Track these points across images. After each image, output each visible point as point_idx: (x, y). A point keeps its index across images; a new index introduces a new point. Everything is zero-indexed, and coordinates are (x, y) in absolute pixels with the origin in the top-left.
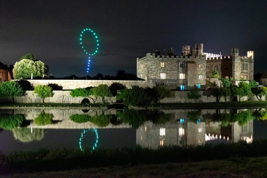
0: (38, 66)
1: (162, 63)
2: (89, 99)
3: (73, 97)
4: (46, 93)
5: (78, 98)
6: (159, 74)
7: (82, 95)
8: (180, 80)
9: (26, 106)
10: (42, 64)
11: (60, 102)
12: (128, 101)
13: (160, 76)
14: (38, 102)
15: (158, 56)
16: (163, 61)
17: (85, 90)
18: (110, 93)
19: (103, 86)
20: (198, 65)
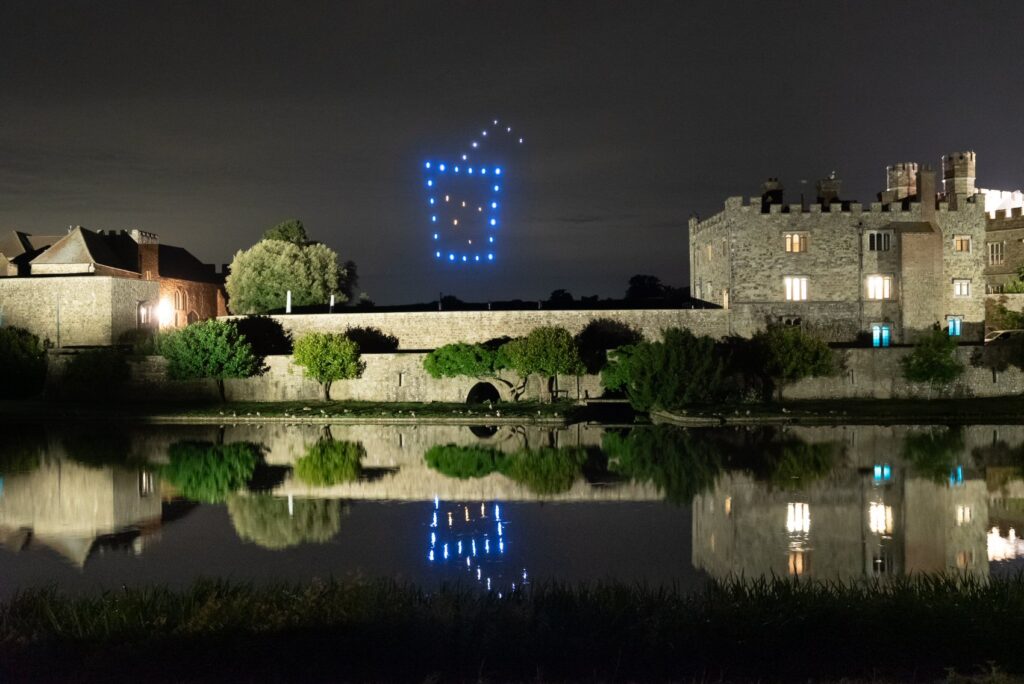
0: (315, 264)
1: (792, 235)
2: (495, 384)
3: (433, 377)
4: (336, 362)
5: (454, 380)
6: (778, 281)
7: (471, 371)
8: (870, 301)
9: (261, 413)
10: (329, 257)
11: (389, 398)
12: (645, 391)
13: (781, 288)
14: (308, 397)
15: (775, 208)
16: (794, 225)
17: (478, 349)
18: (577, 362)
19: (550, 334)
20: (948, 240)
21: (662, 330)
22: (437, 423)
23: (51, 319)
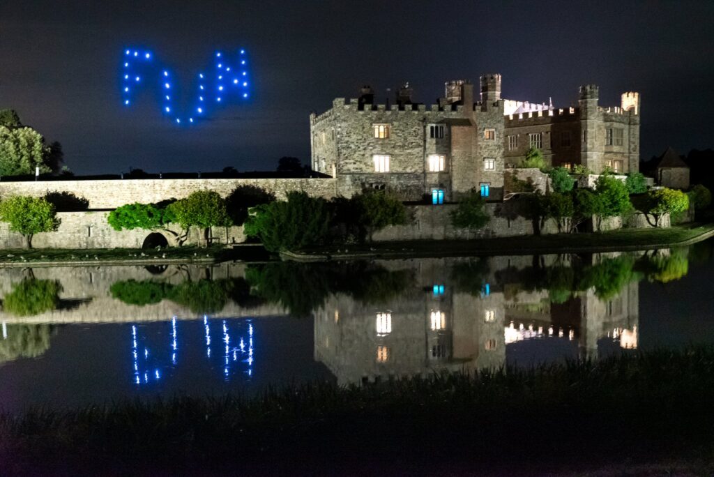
0: (23, 143)
1: (379, 126)
2: (165, 234)
3: (115, 229)
4: (35, 219)
5: (132, 231)
6: (369, 158)
7: (145, 225)
8: (431, 173)
10: (35, 138)
11: (80, 246)
12: (274, 237)
13: (372, 163)
14: (14, 246)
15: (367, 107)
16: (380, 119)
17: (150, 208)
18: (225, 217)
19: (205, 196)
20: (481, 132)
21: (286, 192)
22: (115, 264)
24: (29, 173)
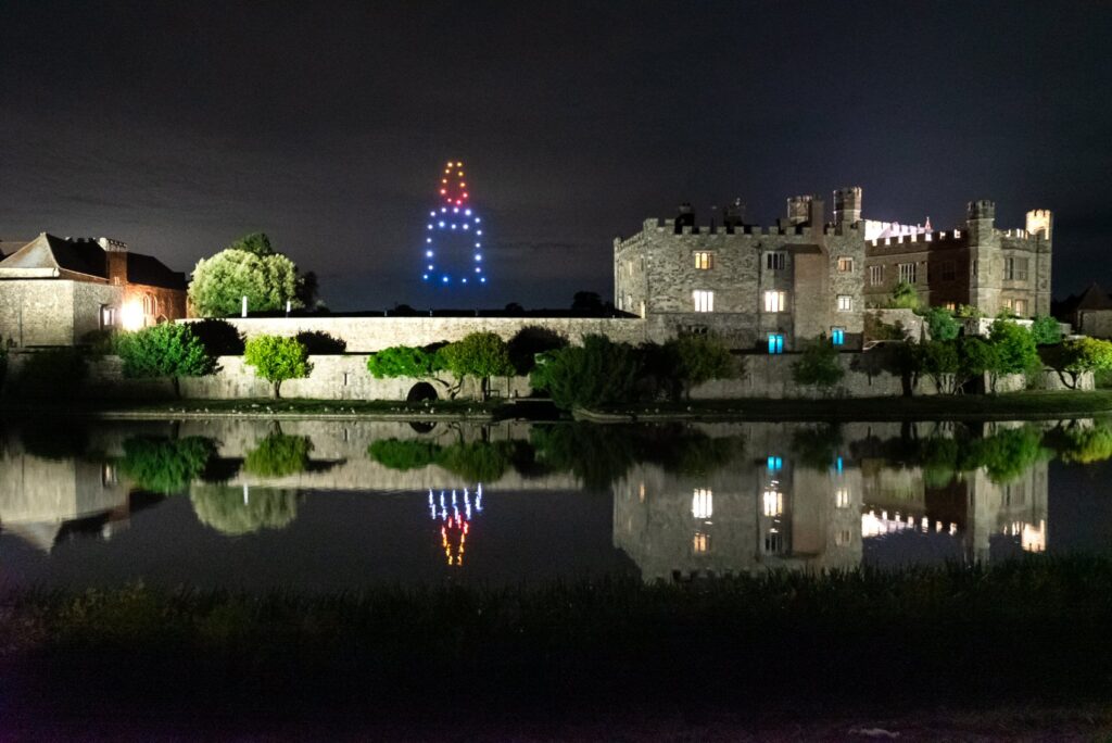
0: (273, 273)
1: (701, 254)
2: (434, 384)
3: (376, 377)
4: (285, 362)
5: (395, 379)
6: (688, 295)
7: (411, 372)
8: (767, 314)
9: (210, 409)
10: (287, 266)
11: (335, 397)
12: (567, 389)
13: (691, 300)
14: (260, 395)
15: (686, 230)
16: (703, 245)
17: (417, 352)
18: (507, 365)
19: (483, 338)
20: (833, 261)
21: (583, 336)
22: (375, 419)
23: (14, 320)
24: (279, 308)
